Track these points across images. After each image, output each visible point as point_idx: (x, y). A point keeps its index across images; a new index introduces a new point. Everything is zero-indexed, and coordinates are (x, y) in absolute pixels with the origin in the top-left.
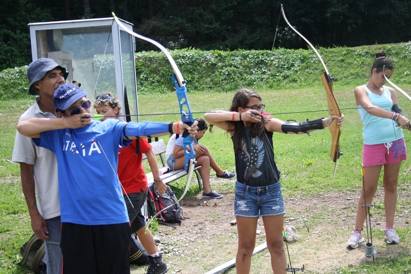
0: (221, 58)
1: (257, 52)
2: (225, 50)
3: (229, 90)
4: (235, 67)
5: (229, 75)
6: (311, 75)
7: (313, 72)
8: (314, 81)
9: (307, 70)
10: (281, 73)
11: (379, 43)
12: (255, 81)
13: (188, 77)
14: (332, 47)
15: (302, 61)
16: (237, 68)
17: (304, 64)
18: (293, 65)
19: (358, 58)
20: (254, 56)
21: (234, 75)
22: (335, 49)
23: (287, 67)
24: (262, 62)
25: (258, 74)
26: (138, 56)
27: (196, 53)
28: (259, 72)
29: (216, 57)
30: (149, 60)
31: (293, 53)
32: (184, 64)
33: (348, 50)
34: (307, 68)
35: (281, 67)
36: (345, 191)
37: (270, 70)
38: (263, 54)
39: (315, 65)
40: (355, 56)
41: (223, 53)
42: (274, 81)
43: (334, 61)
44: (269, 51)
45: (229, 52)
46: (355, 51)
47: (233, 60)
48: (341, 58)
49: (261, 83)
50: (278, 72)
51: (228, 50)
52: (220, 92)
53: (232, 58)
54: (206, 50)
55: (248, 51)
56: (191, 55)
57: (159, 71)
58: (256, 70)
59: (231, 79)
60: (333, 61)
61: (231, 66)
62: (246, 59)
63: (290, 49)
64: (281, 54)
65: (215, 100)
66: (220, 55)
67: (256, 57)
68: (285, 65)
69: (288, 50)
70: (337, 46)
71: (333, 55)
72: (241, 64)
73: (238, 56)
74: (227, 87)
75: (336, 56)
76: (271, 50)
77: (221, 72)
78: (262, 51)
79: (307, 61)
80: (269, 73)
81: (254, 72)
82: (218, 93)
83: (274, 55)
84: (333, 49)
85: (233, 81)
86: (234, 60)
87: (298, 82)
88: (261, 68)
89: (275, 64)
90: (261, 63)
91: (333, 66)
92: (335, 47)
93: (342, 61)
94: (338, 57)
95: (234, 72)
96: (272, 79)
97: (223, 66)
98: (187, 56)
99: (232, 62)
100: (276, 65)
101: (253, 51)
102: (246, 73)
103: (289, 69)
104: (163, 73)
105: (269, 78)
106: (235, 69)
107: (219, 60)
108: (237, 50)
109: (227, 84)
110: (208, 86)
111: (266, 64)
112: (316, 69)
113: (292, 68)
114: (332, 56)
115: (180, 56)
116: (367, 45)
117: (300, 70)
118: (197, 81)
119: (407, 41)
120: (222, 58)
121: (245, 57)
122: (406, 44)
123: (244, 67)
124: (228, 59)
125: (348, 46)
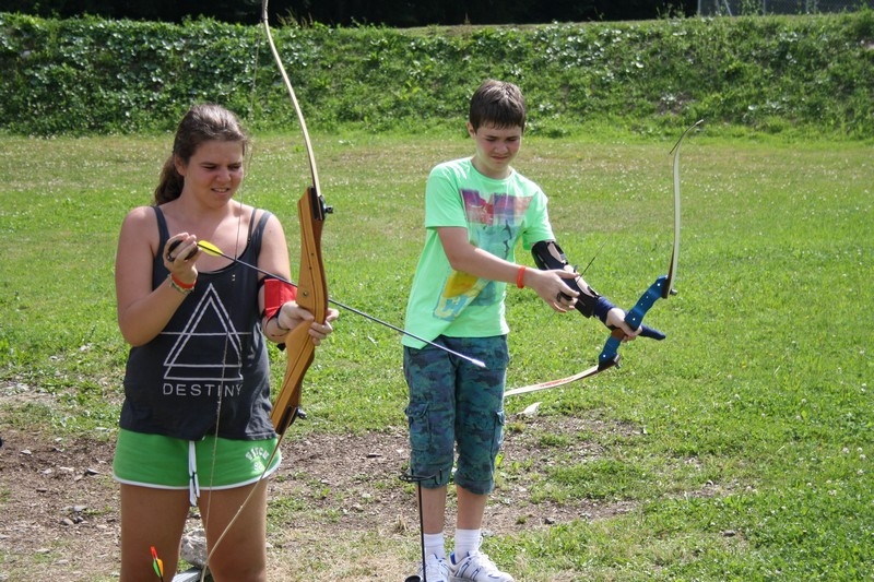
0: (28, 36)
1: (138, 24)
2: (45, 14)
3: (53, 131)
4: (72, 63)
5: (53, 85)
6: (287, 99)
8: (295, 117)
9: (277, 84)
11: (474, 22)
12: (128, 109)
14: (347, 24)
16: (78, 67)
18: (237, 70)
19: (418, 59)
21: (70, 88)
22: (356, 30)
23: (222, 75)
24: (151, 56)
28: (142, 84)
29: (17, 33)
31: (239, 34)
33: (389, 37)
34: (276, 79)
35: (206, 73)
37: (172, 81)
39: (298, 73)
40: (409, 54)
41: (36, 22)
43: (352, 63)
44: (170, 26)
45: (55, 20)
46: (409, 40)
47: (66, 44)
48: (370, 54)
49: (147, 115)
50: (196, 85)
51: (52, 16)
52: (25, 134)
55: (111, 23)
58: (132, 76)
59: (61, 99)
60: (347, 63)
61: (59, 60)
62: (103, 43)
64: (205, 36)
65: (10, 157)
66: (28, 28)
67: (132, 39)
68: (215, 68)
69: (226, 25)
70: (362, 22)
71: (352, 45)
72: (90, 57)
73: (81, 35)
74: (48, 120)
75: (356, 50)
76: (178, 21)
77: (32, 77)
78: (151, 25)
80: (169, 87)
82: (19, 138)
83: (185, 37)
84: (349, 31)
85: (67, 106)
86: (70, 44)
87: (251, 116)
88: (147, 72)
89: (188, 63)
90: (147, 59)
91: (350, 77)
92: (355, 26)
93: (374, 64)
94: (363, 52)
95: (68, 78)
96: (177, 105)
97: (36, 61)
99: (61, 50)
100: (192, 66)
101: (127, 24)
102: (105, 84)
103: (226, 78)
105: (169, 102)
106: (73, 71)
107: (27, 42)
108: (81, 17)
109: (48, 112)
111: (160, 61)
113: (237, 78)
114: (348, 50)
116: (442, 24)
117: (258, 82)
119: (549, 21)
120: (34, 36)
121: (101, 37)
122: (547, 27)
123: (97, 65)
124: (51, 39)
125: (391, 24)
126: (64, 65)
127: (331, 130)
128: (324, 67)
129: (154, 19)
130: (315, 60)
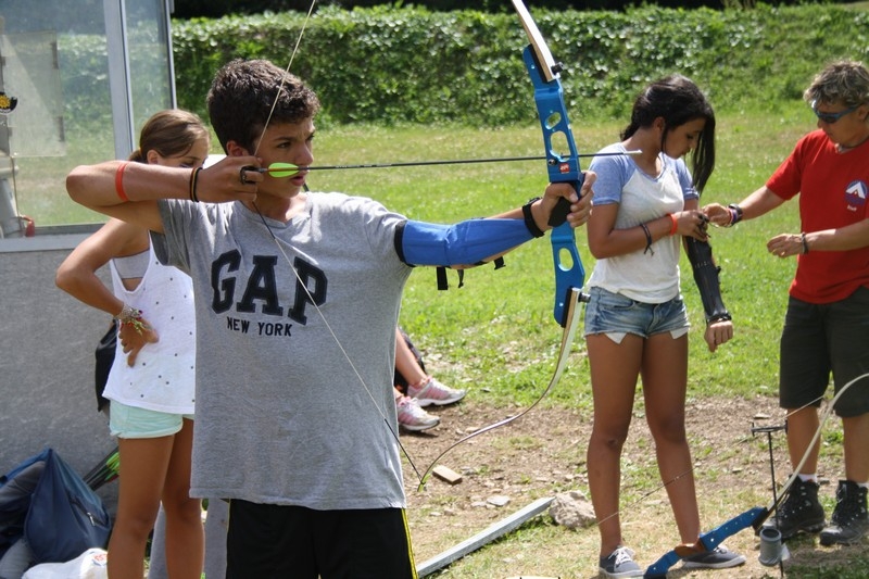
0: (481, 33)
1: (582, 15)
2: (493, 10)
3: (502, 122)
5: (503, 79)
6: (730, 81)
7: (734, 71)
8: (737, 98)
9: (722, 68)
10: (647, 74)
12: (574, 98)
13: (390, 85)
15: (707, 42)
17: (712, 50)
18: (679, 54)
19: (863, 33)
20: (572, 28)
21: (518, 80)
22: (799, 8)
23: (665, 60)
24: (594, 45)
25: (583, 79)
26: (251, 26)
27: (412, 19)
28: (587, 73)
29: (469, 30)
30: (282, 38)
31: (682, 19)
32: (378, 48)
33: (833, 13)
34: (719, 61)
35: (648, 59)
36: (752, 395)
37: (616, 68)
38: (597, 23)
39: (741, 54)
40: (853, 30)
41: (483, 17)
42: (627, 98)
43: (795, 41)
44: (615, 15)
45: (503, 15)
46: (853, 15)
47: (514, 38)
48: (814, 34)
49: (591, 103)
50: (639, 72)
51: (501, 11)
52: (476, 126)
53: (512, 33)
54: (441, 10)
55: (557, 15)
56: (399, 23)
57: (309, 67)
58: (578, 65)
59: (509, 91)
60: (791, 41)
61: (507, 54)
62: (549, 35)
63: (674, 6)
64: (648, 23)
65: (459, 149)
66: (478, 25)
67: (577, 30)
68: (657, 53)
69: (669, 11)
71: (794, 24)
74: (498, 112)
75: (800, 28)
76: (622, 10)
77: (482, 71)
78: (596, 15)
79: (719, 42)
80: (613, 74)
81: (571, 71)
82: (469, 130)
83: (628, 24)
84: (792, 10)
85: (514, 98)
86: (517, 37)
88: (591, 61)
89: (631, 50)
90: (591, 48)
91: (793, 55)
92: (798, 4)
93: (818, 41)
94: (807, 30)
95: (516, 71)
96: (621, 92)
97: (486, 56)
98: (386, 26)
99: (509, 43)
100: (635, 53)
101: (572, 14)
103: (668, 63)
104: (319, 74)
105: (613, 89)
107: (477, 38)
109: (496, 104)
110: (444, 111)
111: (604, 50)
112: (745, 65)
113: (679, 63)
114: (791, 29)
115: (367, 27)
117: (699, 66)
118: (413, 97)
120: (484, 32)
124: (499, 35)
125: (835, 0)
126: (512, 58)
127: (776, 110)
128: (767, 48)
129: (598, 9)
130: (757, 42)
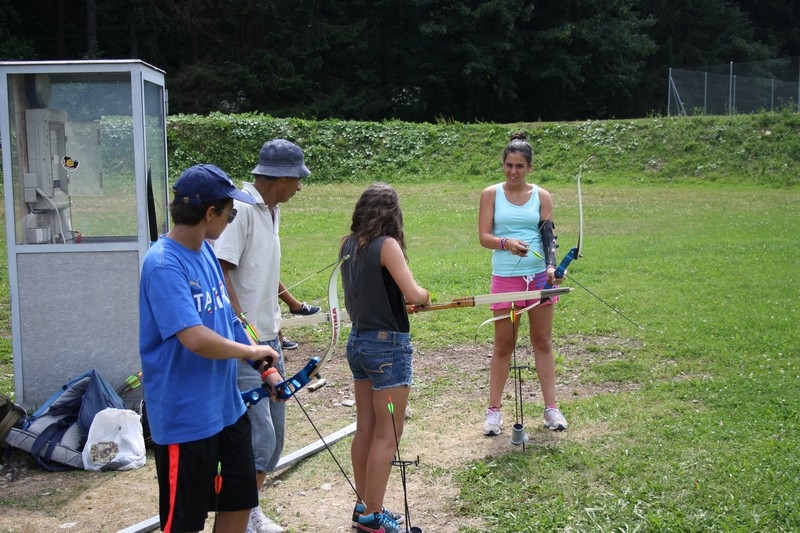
1: (359, 123)
2: (309, 119)
3: (313, 181)
4: (324, 145)
5: (314, 157)
6: (440, 163)
7: (442, 158)
8: (444, 173)
9: (434, 155)
10: (395, 157)
11: (543, 120)
12: (353, 169)
13: (250, 158)
14: (472, 123)
15: (428, 141)
16: (327, 147)
17: (430, 146)
18: (413, 147)
20: (354, 129)
21: (323, 158)
22: (478, 125)
23: (404, 150)
24: (366, 140)
25: (359, 159)
26: (171, 121)
27: (263, 121)
28: (361, 155)
29: (295, 129)
30: (189, 129)
31: (414, 129)
32: (244, 137)
33: (497, 128)
34: (434, 152)
35: (395, 149)
37: (377, 154)
38: (367, 128)
39: (446, 149)
41: (306, 123)
42: (383, 170)
44: (377, 124)
45: (315, 121)
46: (507, 130)
47: (321, 134)
48: (486, 139)
49: (363, 172)
50: (390, 156)
51: (313, 119)
53: (320, 131)
54: (280, 117)
55: (345, 122)
56: (256, 123)
57: (204, 146)
58: (356, 151)
59: (317, 164)
60: (473, 143)
61: (317, 143)
62: (341, 133)
63: (409, 121)
64: (395, 129)
66: (300, 126)
67: (356, 131)
68: (400, 146)
69: (407, 123)
70: (481, 121)
71: (476, 133)
72: (333, 140)
73: (329, 129)
75: (478, 136)
76: (380, 122)
78: (366, 123)
79: (434, 142)
80: (376, 157)
81: (352, 154)
83: (384, 130)
84: (474, 126)
85: (321, 167)
87: (420, 173)
88: (364, 149)
89: (386, 144)
90: (364, 141)
91: (474, 151)
92: (477, 123)
93: (488, 143)
94: (482, 137)
95: (322, 152)
96: (380, 167)
97: (305, 144)
98: (249, 124)
99: (319, 137)
100: (388, 146)
101: (353, 122)
102: (341, 155)
103: (406, 152)
104: (210, 150)
105: (376, 165)
106: (324, 148)
107: (300, 133)
108: (328, 119)
111: (371, 143)
112: (448, 155)
113: (412, 152)
114: (473, 136)
115: (239, 125)
116: (525, 121)
117: (423, 154)
119: (585, 120)
120: (304, 130)
121: (340, 130)
122: (584, 123)
123: (337, 145)
124: (313, 132)
125: (497, 122)
127: (465, 180)
128: (460, 146)
129: (367, 120)
130: (455, 142)
